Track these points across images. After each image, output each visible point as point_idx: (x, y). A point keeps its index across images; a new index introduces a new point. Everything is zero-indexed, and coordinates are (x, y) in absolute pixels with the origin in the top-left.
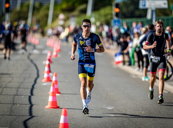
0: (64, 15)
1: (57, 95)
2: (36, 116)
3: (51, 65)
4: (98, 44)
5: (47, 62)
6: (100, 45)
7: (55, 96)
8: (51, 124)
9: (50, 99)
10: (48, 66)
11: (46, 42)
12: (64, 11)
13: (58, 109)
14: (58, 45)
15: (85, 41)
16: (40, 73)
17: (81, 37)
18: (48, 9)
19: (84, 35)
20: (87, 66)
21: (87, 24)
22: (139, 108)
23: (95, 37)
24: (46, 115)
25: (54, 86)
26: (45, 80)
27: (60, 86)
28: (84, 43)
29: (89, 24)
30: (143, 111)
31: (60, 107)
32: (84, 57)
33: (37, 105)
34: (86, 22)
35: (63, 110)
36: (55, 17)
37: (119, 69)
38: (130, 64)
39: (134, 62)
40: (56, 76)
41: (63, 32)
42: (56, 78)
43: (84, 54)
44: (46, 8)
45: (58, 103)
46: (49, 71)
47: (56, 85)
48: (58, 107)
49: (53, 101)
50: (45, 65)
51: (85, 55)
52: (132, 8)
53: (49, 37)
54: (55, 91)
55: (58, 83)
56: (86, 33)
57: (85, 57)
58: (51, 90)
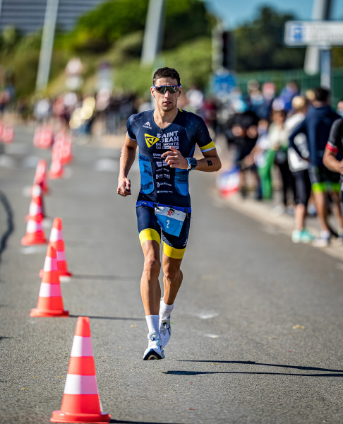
0: (82, 61)
1: (63, 279)
2: (7, 336)
3: (47, 200)
4: (201, 145)
5: (36, 191)
6: (208, 148)
7: (58, 283)
8: (45, 358)
9: (44, 290)
10: (37, 200)
11: (32, 136)
12: (81, 51)
13: (65, 319)
14: (65, 144)
15: (162, 136)
16: (17, 221)
17: (148, 123)
18: (37, 45)
19: (158, 118)
20: (166, 214)
21: (167, 81)
22: (284, 316)
23: (192, 123)
24: (33, 336)
25: (53, 256)
26: (30, 238)
27: (69, 255)
28: (158, 142)
29: (175, 82)
30: (295, 324)
31: (70, 313)
32: (156, 185)
33: (7, 306)
34: (165, 76)
35: (80, 322)
36: (58, 68)
37: (230, 211)
38: (260, 197)
39: (272, 190)
40: (60, 228)
41: (78, 107)
42: (60, 235)
43: (155, 177)
44: (32, 45)
45: (65, 301)
46: (41, 216)
47: (61, 253)
48: (66, 314)
49: (53, 295)
50: (30, 199)
51: (160, 180)
52: (264, 43)
53: (41, 121)
54: (56, 268)
55: (67, 248)
56: (165, 111)
57: (159, 185)
58: (47, 267)
